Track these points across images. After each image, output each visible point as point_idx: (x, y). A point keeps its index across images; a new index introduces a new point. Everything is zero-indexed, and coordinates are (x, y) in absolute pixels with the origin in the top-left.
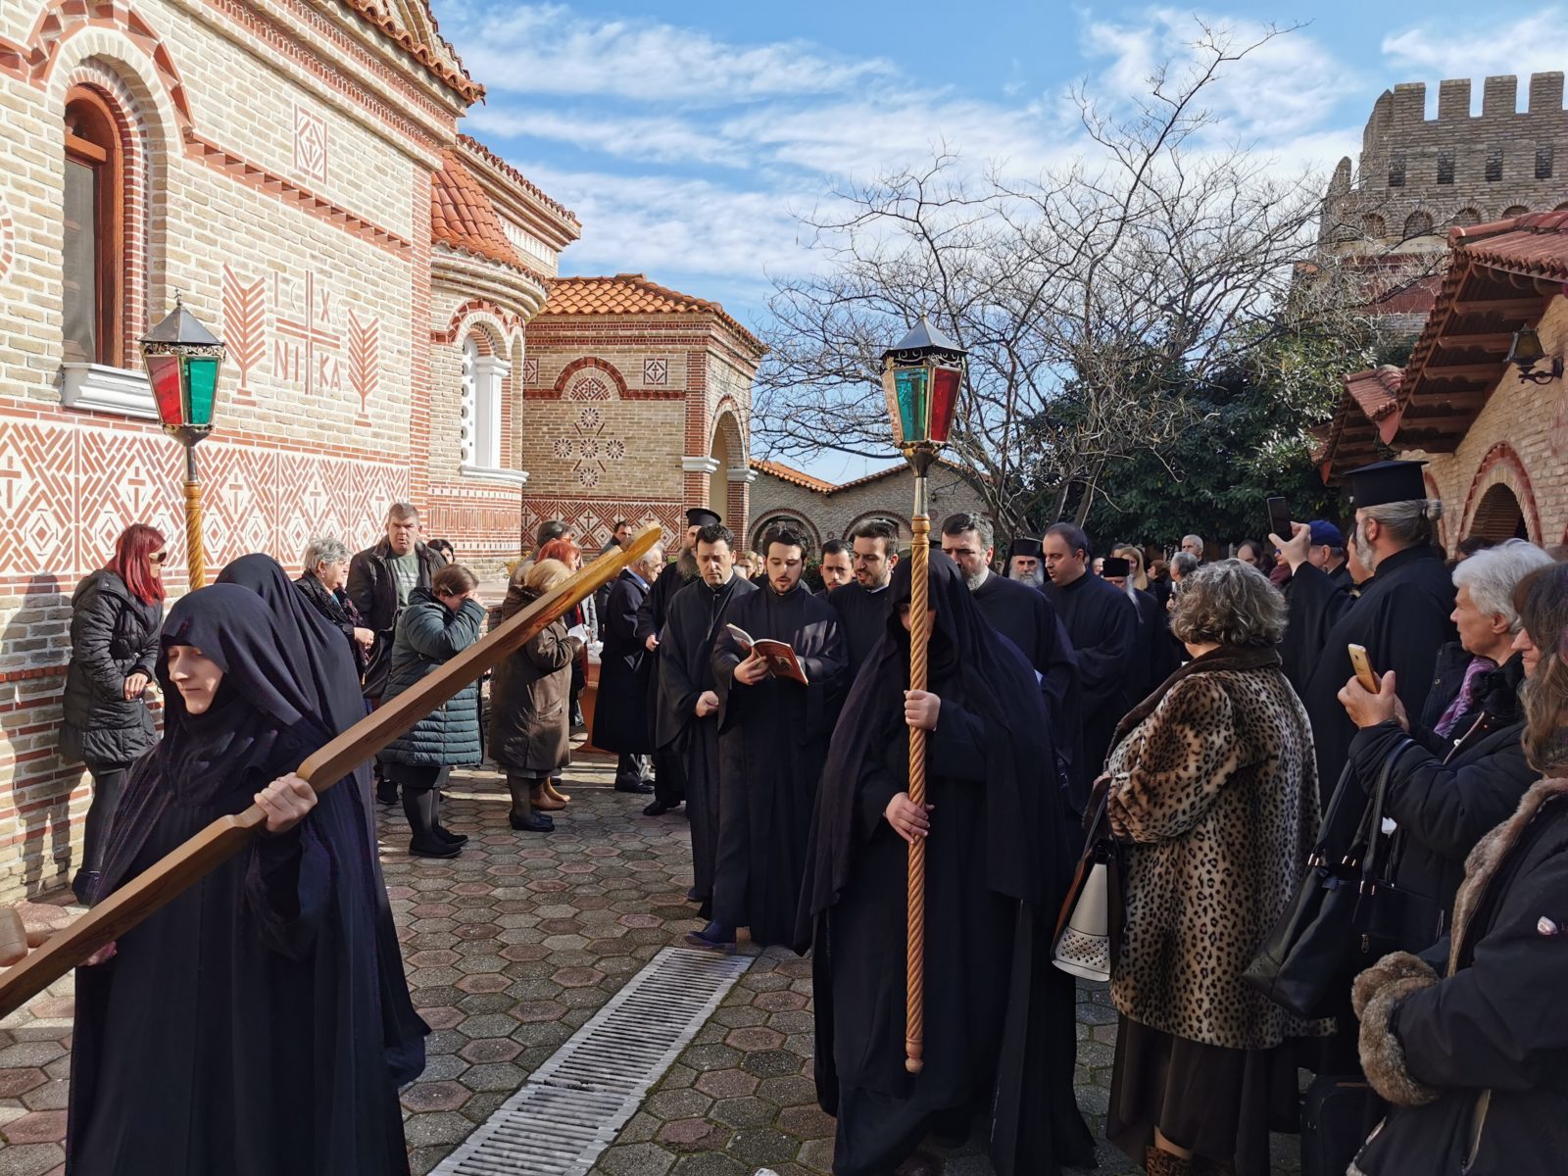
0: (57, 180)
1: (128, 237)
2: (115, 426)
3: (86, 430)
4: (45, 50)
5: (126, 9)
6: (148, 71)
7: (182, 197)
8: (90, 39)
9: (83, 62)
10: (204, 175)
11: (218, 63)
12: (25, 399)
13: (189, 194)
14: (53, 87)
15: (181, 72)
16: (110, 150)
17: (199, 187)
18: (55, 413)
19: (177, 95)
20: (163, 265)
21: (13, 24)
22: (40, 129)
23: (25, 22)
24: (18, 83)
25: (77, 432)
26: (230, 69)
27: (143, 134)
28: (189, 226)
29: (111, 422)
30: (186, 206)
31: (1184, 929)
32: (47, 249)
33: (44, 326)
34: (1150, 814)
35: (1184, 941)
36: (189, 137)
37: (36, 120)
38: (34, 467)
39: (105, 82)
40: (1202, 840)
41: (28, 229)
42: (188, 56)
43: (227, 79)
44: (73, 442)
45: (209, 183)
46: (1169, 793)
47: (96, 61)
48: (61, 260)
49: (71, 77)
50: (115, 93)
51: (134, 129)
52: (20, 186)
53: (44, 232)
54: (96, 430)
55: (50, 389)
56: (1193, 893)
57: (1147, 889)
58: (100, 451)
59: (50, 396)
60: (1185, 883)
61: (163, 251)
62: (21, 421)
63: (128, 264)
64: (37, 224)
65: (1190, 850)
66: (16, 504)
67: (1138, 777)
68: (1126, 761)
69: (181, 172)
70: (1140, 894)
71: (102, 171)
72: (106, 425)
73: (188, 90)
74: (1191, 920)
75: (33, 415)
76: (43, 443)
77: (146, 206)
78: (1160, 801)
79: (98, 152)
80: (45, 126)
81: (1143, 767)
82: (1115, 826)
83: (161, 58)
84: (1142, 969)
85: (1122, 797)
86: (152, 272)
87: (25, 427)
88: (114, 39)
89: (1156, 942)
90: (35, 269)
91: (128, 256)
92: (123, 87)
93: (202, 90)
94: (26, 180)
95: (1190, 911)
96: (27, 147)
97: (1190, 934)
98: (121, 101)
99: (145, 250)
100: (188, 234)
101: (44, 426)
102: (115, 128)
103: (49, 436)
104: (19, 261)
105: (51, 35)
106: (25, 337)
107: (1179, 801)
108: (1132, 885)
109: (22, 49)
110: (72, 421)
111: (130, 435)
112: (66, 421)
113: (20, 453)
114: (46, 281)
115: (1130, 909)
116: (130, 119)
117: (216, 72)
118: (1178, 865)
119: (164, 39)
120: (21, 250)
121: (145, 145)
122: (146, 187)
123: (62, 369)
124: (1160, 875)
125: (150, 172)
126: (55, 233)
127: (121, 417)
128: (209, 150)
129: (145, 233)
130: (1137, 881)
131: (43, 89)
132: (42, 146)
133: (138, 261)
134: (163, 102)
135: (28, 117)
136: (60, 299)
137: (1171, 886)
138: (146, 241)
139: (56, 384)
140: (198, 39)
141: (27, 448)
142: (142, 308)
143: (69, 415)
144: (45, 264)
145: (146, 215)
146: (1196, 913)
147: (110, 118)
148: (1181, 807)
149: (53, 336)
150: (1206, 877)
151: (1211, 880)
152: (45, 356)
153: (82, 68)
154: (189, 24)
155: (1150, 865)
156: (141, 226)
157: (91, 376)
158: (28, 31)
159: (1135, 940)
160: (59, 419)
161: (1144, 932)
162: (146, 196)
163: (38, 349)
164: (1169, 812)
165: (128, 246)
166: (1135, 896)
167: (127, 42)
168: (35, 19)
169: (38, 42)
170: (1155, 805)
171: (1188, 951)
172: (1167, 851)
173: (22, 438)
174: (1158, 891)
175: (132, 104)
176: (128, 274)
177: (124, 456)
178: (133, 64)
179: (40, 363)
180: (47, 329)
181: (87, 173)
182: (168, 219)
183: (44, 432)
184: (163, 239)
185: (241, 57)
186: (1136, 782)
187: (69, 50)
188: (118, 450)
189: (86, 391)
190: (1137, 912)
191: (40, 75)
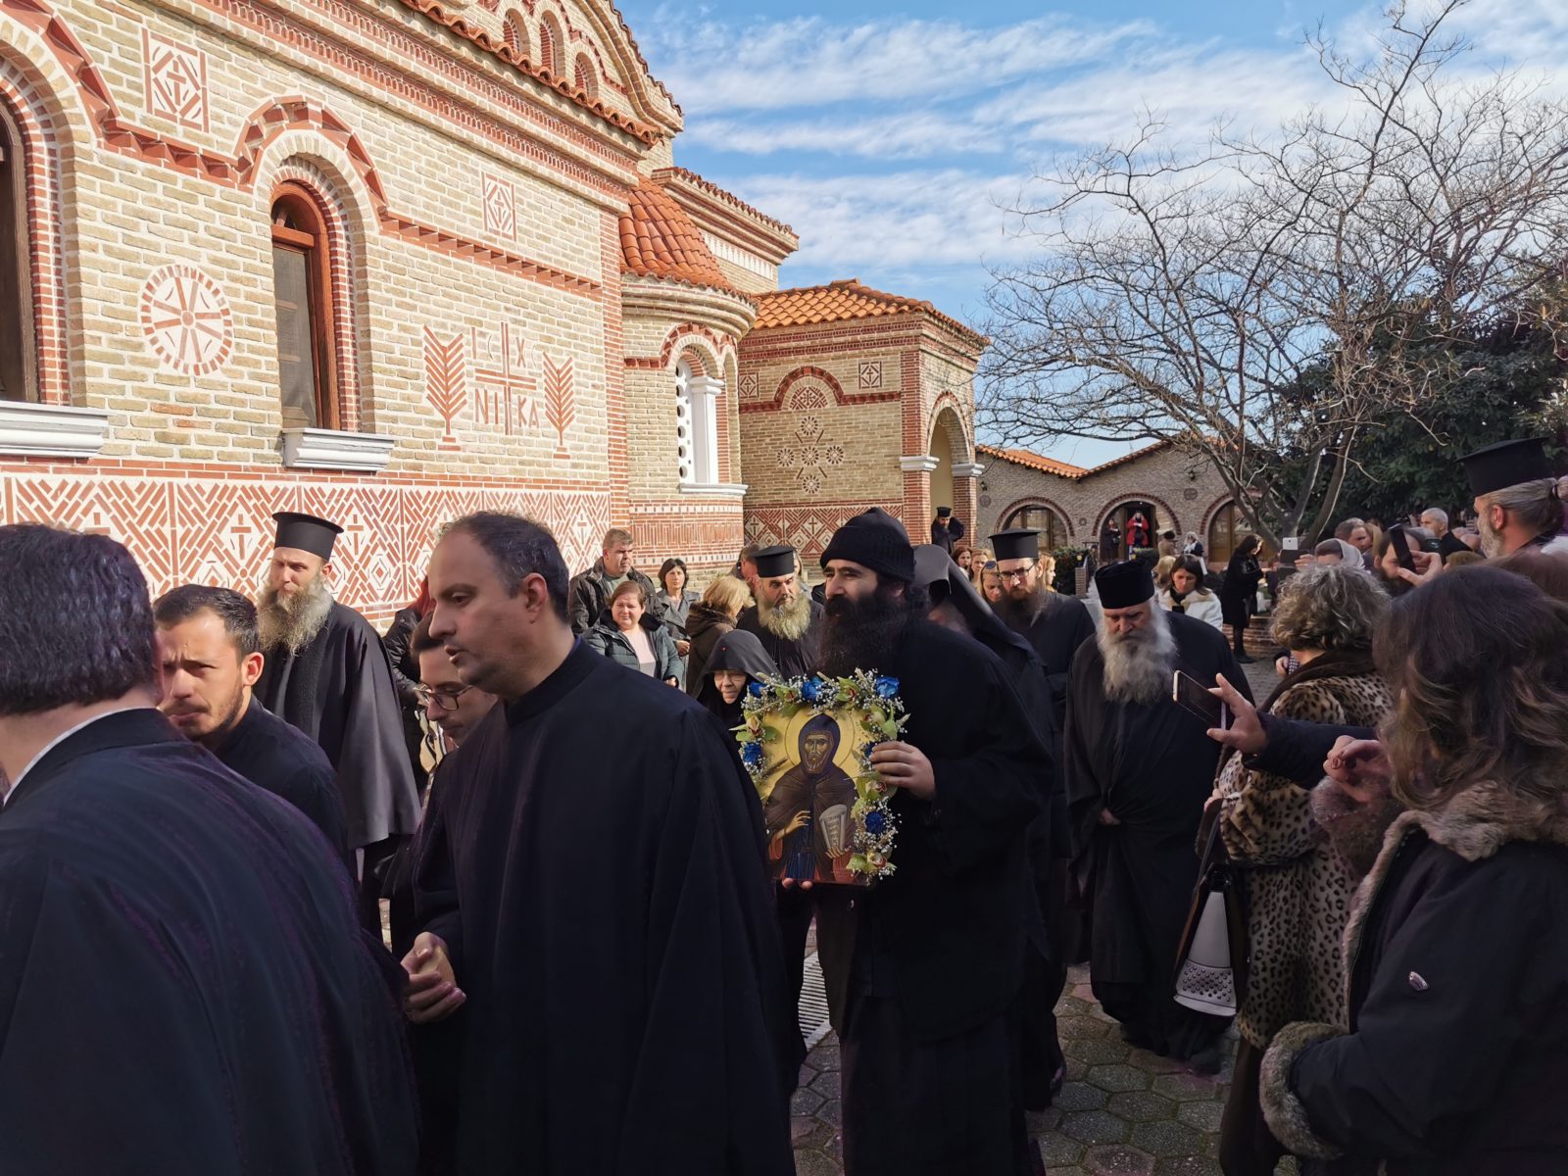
0: (267, 270)
1: (337, 311)
2: (332, 480)
3: (307, 485)
4: (250, 157)
5: (319, 110)
6: (343, 162)
7: (382, 270)
8: (289, 141)
9: (286, 162)
10: (401, 248)
11: (407, 144)
12: (251, 463)
13: (388, 267)
14: (259, 189)
15: (373, 158)
16: (316, 235)
17: (396, 259)
18: (278, 474)
19: (371, 179)
20: (368, 333)
21: (220, 139)
22: (250, 227)
23: (230, 136)
24: (228, 189)
25: (299, 488)
26: (418, 149)
27: (344, 218)
28: (389, 296)
29: (329, 477)
30: (386, 278)
31: (1314, 954)
32: (262, 331)
33: (264, 398)
34: (1266, 835)
35: (1316, 968)
36: (384, 216)
37: (245, 220)
38: (262, 522)
39: (307, 176)
40: (1326, 859)
41: (244, 316)
42: (378, 143)
43: (416, 158)
44: (295, 497)
45: (406, 255)
46: (1285, 812)
47: (295, 159)
48: (276, 340)
49: (276, 176)
50: (316, 185)
51: (335, 214)
52: (234, 279)
53: (258, 317)
54: (316, 485)
55: (272, 452)
56: (1322, 916)
57: (1272, 914)
58: (320, 503)
59: (273, 459)
60: (1312, 906)
61: (367, 321)
62: (248, 483)
63: (338, 335)
64: (250, 310)
65: (1314, 871)
66: (248, 554)
67: (1251, 797)
68: (1236, 779)
69: (379, 248)
70: (1265, 921)
71: (311, 254)
72: (325, 480)
73: (380, 172)
74: (1321, 945)
75: (259, 477)
76: (269, 501)
77: (351, 282)
78: (1277, 821)
79: (306, 239)
80: (253, 224)
81: (1254, 786)
82: (1230, 850)
83: (355, 149)
84: (1274, 999)
85: (1234, 818)
86: (360, 340)
87: (252, 488)
88: (311, 138)
89: (1286, 970)
90: (252, 350)
91: (337, 328)
92: (323, 178)
93: (394, 171)
94: (240, 273)
95: (1320, 935)
96: (239, 245)
97: (1322, 960)
98: (322, 191)
99: (352, 321)
100: (388, 302)
101: (269, 486)
102: (319, 214)
103: (273, 494)
104: (238, 344)
105: (255, 143)
106: (248, 410)
107: (1297, 819)
108: (1256, 911)
109: (228, 159)
110: (294, 479)
111: (346, 487)
112: (289, 479)
113: (249, 511)
114: (263, 359)
115: (1256, 937)
116: (331, 206)
117: (405, 153)
118: (1303, 887)
119: (356, 130)
120: (240, 335)
121: (346, 228)
122: (349, 265)
123: (282, 434)
124: (1285, 900)
125: (352, 252)
126: (268, 316)
127: (339, 471)
128: (404, 225)
129: (352, 306)
130: (1260, 907)
131: (250, 191)
132: (252, 242)
133: (346, 332)
134: (358, 187)
135: (238, 218)
136: (277, 373)
137: (1298, 911)
138: (353, 313)
139: (277, 448)
140: (387, 126)
141: (255, 506)
142: (353, 373)
143: (291, 474)
144: (261, 344)
145: (351, 290)
146: (1326, 937)
147: (315, 207)
148: (1300, 827)
149: (272, 407)
150: (1333, 898)
151: (1339, 901)
152: (266, 425)
153: (285, 168)
154: (377, 114)
155: (1274, 889)
156: (348, 300)
157: (306, 439)
158: (234, 143)
159: (1264, 970)
160: (282, 478)
161: (1273, 960)
162: (350, 273)
163: (261, 419)
164: (1288, 832)
165: (337, 319)
166: (1259, 923)
167: (321, 138)
168: (239, 132)
169: (244, 151)
170: (1272, 824)
171: (1322, 978)
172: (1291, 873)
173: (250, 498)
174: (1284, 916)
175: (332, 192)
176: (338, 343)
177: (343, 505)
178: (328, 157)
179: (262, 431)
180: (267, 400)
181: (299, 258)
182: (370, 291)
183: (269, 491)
184: (367, 310)
185: (428, 136)
186: (1248, 802)
187: (271, 155)
188: (337, 501)
189: (303, 452)
190: (1262, 941)
191: (247, 179)
